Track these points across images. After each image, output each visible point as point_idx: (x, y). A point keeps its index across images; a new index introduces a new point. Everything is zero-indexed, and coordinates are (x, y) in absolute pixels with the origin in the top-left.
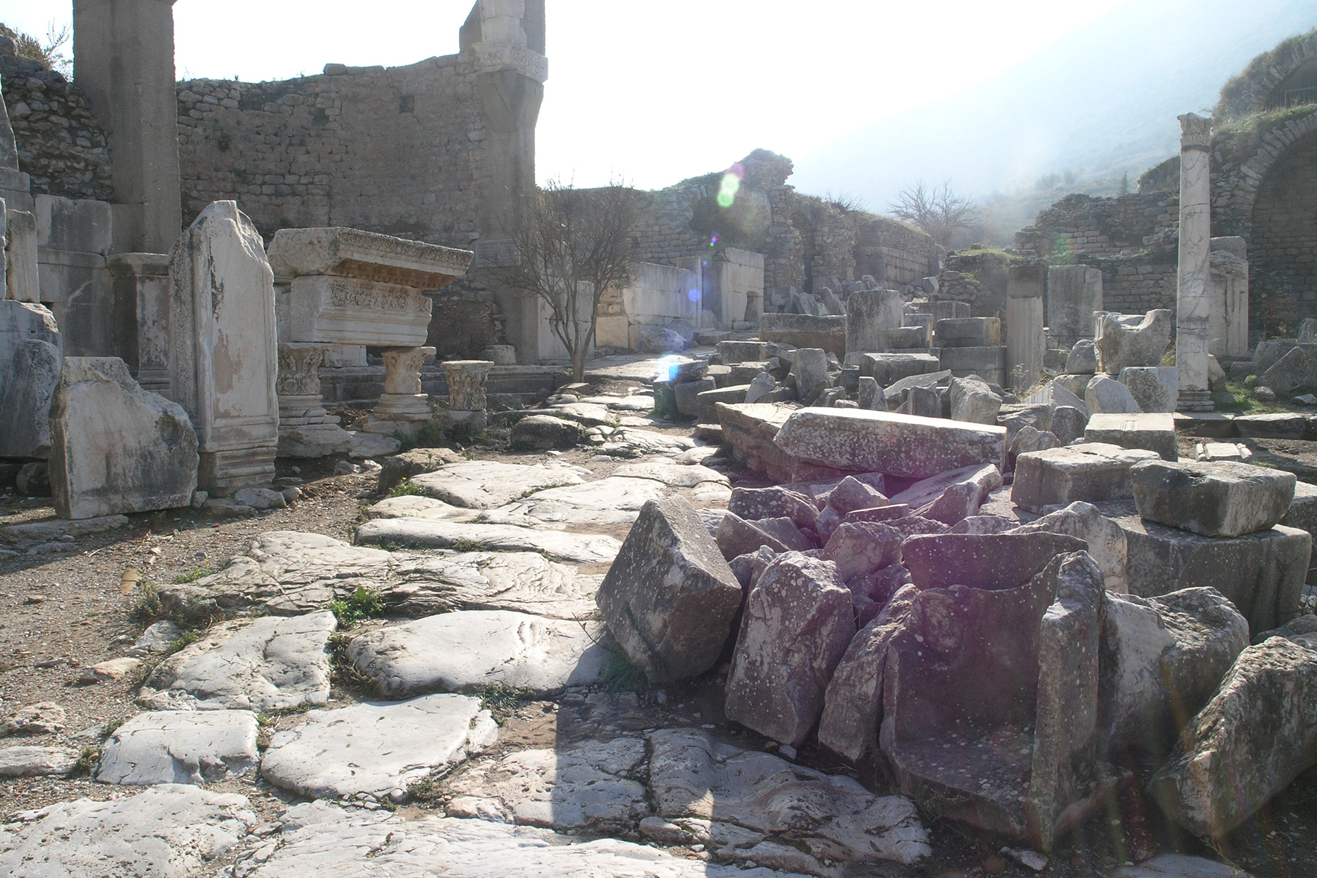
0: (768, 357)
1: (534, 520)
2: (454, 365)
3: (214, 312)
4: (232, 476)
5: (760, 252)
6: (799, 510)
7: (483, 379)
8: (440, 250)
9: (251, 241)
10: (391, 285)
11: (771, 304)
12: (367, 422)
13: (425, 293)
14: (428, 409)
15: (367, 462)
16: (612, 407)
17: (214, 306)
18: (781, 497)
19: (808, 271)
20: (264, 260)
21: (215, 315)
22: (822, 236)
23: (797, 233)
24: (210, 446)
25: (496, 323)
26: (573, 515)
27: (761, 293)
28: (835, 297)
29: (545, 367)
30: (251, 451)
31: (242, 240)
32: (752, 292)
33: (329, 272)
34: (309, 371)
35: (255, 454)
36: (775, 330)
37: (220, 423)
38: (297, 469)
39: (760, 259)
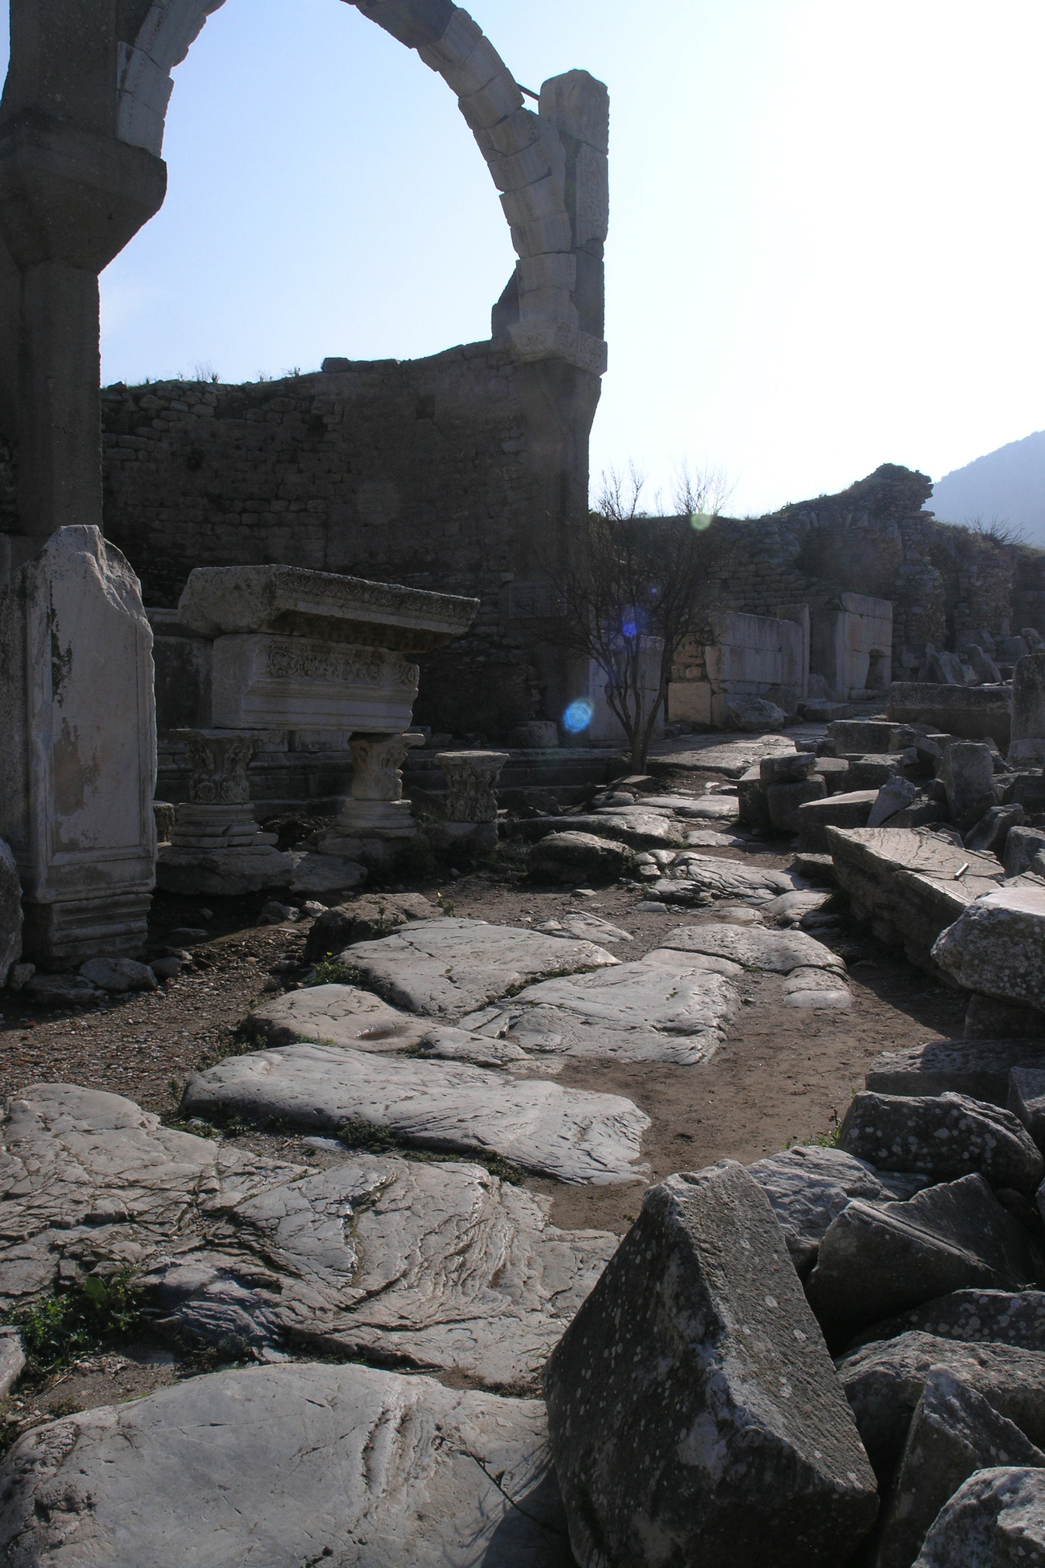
0: (902, 747)
1: (514, 1050)
2: (452, 759)
3: (55, 693)
4: (77, 939)
5: (887, 598)
6: (996, 1152)
7: (493, 778)
8: (429, 597)
9: (120, 586)
10: (358, 646)
11: (901, 665)
12: (325, 838)
13: (411, 659)
14: (410, 821)
15: (309, 904)
16: (681, 812)
17: (56, 683)
18: (957, 1120)
19: (950, 621)
20: (139, 613)
21: (57, 697)
22: (970, 577)
23: (937, 573)
24: (43, 894)
25: (534, 692)
26: (580, 1039)
27: (888, 651)
28: (986, 657)
29: (596, 751)
30: (109, 900)
31: (104, 584)
32: (877, 651)
33: (264, 629)
34: (233, 770)
35: (117, 904)
36: (909, 705)
37: (61, 859)
38: (208, 912)
39: (887, 608)
